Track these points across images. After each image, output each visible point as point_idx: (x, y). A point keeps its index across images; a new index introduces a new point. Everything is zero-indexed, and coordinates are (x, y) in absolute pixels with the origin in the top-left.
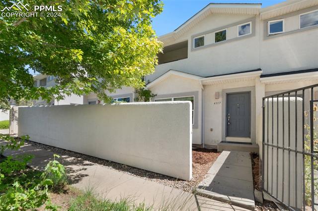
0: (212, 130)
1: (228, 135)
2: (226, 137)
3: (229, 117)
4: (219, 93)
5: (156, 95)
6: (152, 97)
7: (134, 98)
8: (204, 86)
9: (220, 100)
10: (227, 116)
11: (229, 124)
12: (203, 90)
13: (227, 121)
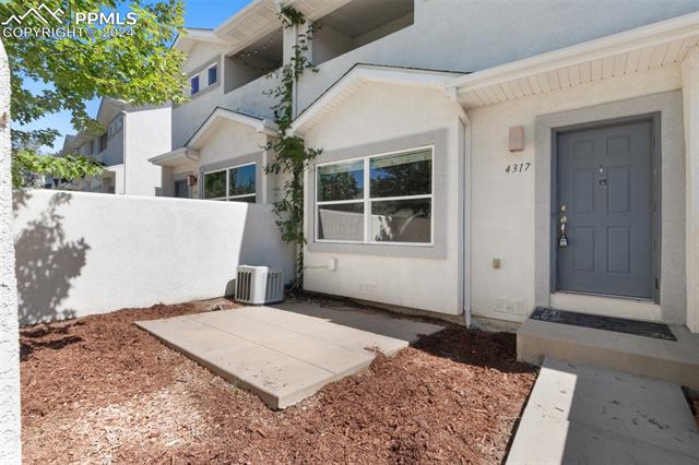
0: (497, 264)
1: (558, 284)
2: (552, 292)
3: (564, 219)
4: (522, 129)
5: (320, 152)
6: (309, 157)
7: (265, 165)
8: (468, 109)
9: (529, 155)
10: (556, 214)
11: (563, 243)
12: (464, 125)
13: (558, 234)
